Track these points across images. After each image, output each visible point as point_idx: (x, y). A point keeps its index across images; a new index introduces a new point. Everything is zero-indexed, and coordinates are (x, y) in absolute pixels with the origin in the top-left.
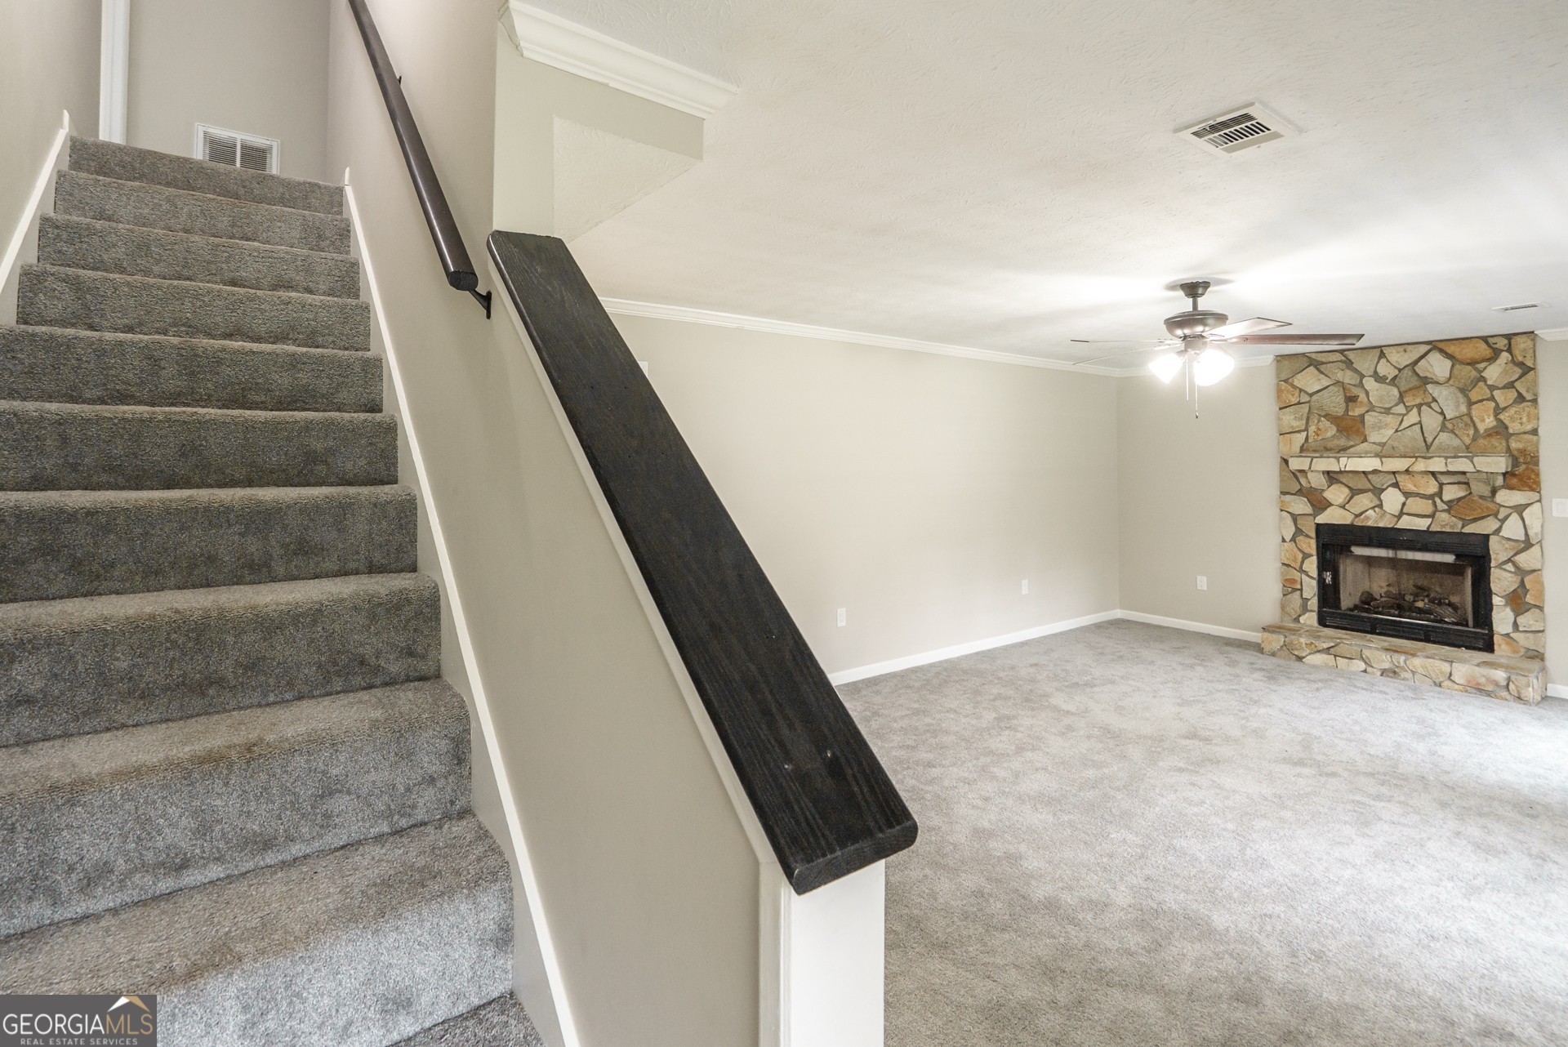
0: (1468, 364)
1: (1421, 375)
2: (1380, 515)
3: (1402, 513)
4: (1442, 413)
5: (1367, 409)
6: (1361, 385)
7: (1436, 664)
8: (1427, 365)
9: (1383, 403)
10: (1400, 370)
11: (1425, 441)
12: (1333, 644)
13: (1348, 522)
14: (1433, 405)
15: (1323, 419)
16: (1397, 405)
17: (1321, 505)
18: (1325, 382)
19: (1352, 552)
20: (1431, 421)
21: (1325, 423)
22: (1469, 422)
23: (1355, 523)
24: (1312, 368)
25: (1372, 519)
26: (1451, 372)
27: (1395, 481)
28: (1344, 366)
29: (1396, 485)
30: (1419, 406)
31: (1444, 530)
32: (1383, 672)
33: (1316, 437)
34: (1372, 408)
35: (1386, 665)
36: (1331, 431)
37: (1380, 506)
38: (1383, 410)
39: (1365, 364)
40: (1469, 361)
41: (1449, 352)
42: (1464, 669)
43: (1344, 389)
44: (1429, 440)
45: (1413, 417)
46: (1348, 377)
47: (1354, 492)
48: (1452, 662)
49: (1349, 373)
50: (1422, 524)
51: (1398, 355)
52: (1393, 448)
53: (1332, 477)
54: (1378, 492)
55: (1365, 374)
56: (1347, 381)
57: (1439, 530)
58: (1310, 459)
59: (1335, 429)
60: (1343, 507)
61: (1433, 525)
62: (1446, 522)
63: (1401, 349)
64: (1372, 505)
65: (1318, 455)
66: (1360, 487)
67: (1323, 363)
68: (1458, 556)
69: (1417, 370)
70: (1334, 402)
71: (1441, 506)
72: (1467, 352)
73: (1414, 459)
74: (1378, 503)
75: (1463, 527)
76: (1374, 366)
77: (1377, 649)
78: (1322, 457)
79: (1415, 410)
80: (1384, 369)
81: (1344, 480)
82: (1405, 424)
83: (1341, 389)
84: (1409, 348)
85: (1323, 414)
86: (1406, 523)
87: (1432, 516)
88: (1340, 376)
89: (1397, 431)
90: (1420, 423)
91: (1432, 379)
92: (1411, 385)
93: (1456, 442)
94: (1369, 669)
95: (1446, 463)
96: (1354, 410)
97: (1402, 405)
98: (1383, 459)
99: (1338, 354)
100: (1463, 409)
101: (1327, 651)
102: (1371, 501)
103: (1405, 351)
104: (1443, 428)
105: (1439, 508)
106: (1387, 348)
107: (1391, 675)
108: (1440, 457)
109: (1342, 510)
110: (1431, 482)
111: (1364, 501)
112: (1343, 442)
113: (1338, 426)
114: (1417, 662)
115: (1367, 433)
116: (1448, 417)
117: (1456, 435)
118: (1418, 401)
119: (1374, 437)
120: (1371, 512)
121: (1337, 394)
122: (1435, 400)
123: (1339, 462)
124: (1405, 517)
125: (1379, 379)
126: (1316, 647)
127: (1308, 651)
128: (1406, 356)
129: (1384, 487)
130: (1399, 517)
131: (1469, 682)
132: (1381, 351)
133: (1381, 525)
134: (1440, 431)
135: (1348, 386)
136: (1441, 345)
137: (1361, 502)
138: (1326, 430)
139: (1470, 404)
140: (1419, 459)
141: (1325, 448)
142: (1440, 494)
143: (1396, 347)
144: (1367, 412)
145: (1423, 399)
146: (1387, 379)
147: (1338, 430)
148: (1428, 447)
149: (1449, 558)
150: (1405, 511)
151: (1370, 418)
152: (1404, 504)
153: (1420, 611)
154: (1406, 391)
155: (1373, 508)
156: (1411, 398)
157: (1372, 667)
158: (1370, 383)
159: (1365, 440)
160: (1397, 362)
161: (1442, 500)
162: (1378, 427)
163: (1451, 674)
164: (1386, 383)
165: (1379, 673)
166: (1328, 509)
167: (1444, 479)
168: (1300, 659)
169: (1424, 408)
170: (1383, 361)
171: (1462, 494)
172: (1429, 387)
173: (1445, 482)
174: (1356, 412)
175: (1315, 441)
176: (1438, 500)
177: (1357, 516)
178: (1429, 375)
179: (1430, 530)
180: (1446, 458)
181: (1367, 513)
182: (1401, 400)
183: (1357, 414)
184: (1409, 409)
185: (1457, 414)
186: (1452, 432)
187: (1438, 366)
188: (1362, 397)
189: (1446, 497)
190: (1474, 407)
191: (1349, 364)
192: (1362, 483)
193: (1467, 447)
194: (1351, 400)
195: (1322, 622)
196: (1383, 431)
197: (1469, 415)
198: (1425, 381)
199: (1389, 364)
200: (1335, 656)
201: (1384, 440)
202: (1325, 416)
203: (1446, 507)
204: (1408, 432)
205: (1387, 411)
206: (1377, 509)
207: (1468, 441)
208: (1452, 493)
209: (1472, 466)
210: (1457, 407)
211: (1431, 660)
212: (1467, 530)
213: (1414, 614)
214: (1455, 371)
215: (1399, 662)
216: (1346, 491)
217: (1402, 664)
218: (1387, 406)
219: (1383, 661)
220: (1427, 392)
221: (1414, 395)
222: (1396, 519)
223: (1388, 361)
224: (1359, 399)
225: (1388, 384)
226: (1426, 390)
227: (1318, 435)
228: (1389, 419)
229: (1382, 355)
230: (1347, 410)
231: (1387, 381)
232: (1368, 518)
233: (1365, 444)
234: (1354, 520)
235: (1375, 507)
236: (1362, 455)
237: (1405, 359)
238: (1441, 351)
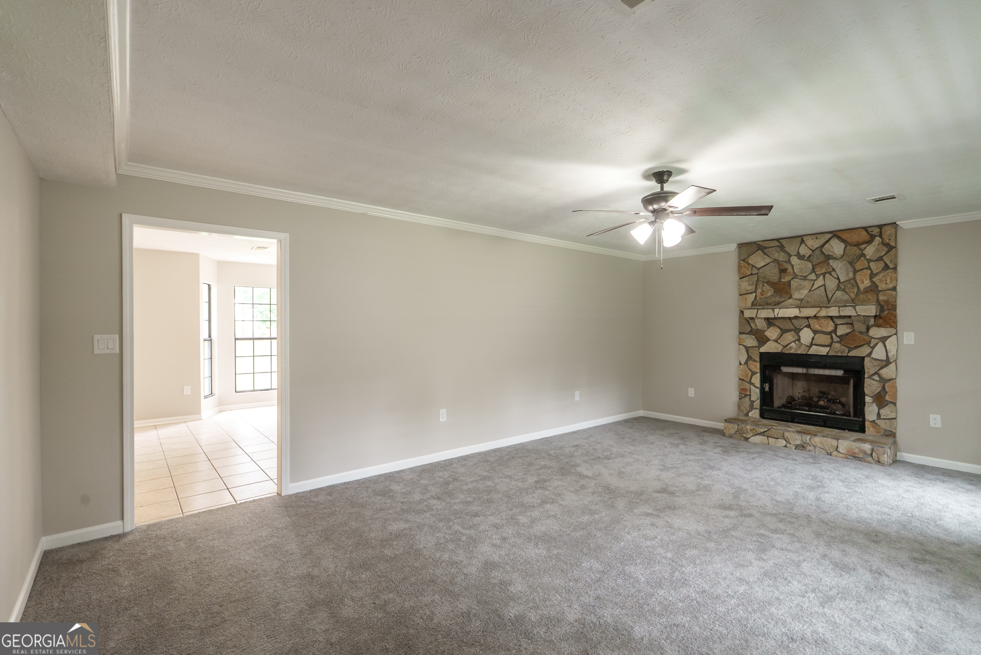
0: (855, 246)
1: (826, 253)
2: (798, 346)
3: (812, 344)
4: (838, 278)
5: (792, 277)
6: (789, 262)
7: (829, 441)
8: (830, 247)
9: (803, 273)
10: (813, 251)
11: (827, 297)
12: (766, 429)
13: (779, 351)
14: (832, 273)
15: (765, 284)
16: (811, 274)
17: (763, 340)
18: (768, 260)
19: (781, 370)
20: (831, 283)
21: (767, 287)
22: (854, 283)
23: (783, 352)
24: (760, 251)
25: (794, 349)
26: (844, 251)
27: (808, 324)
28: (779, 249)
29: (809, 326)
30: (824, 274)
31: (837, 354)
32: (797, 447)
33: (761, 296)
34: (795, 276)
35: (798, 442)
36: (770, 292)
37: (799, 340)
38: (802, 278)
39: (791, 248)
40: (855, 244)
41: (843, 238)
42: (846, 444)
43: (779, 264)
44: (830, 296)
45: (820, 282)
46: (782, 257)
47: (784, 331)
48: (838, 439)
49: (782, 254)
50: (824, 351)
51: (812, 241)
52: (808, 302)
53: (770, 322)
54: (797, 331)
55: (792, 254)
56: (781, 259)
57: (834, 354)
58: (757, 310)
59: (773, 290)
60: (776, 341)
61: (830, 351)
62: (838, 349)
63: (814, 237)
64: (794, 340)
65: (761, 307)
66: (787, 328)
67: (767, 248)
68: (845, 371)
69: (824, 251)
70: (772, 273)
71: (836, 339)
72: (854, 238)
73: (819, 309)
74: (797, 338)
75: (848, 352)
76: (797, 249)
77: (793, 432)
78: (763, 309)
79: (822, 277)
80: (804, 251)
81: (777, 324)
82: (815, 286)
83: (777, 265)
84: (819, 236)
85: (766, 281)
86: (814, 350)
87: (830, 346)
88: (776, 256)
89: (810, 291)
90: (824, 285)
91: (833, 256)
92: (820, 261)
93: (846, 297)
94: (788, 445)
95: (839, 311)
96: (784, 278)
97: (813, 274)
98: (801, 309)
99: (776, 242)
100: (851, 275)
101: (762, 434)
102: (794, 337)
103: (817, 238)
104: (838, 288)
105: (835, 340)
106: (806, 237)
107: (801, 448)
108: (835, 306)
109: (775, 344)
110: (830, 323)
111: (789, 337)
112: (777, 299)
113: (774, 289)
114: (817, 440)
115: (792, 293)
116: (842, 281)
117: (846, 293)
118: (824, 271)
119: (797, 295)
120: (793, 344)
121: (775, 268)
122: (834, 270)
123: (774, 312)
124: (814, 347)
125: (800, 257)
126: (756, 431)
127: (752, 434)
128: (817, 241)
129: (802, 327)
130: (810, 347)
131: (848, 452)
132: (801, 239)
133: (799, 352)
134: (837, 290)
135: (781, 263)
136: (839, 234)
137: (787, 338)
138: (767, 292)
139: (855, 272)
140: (823, 308)
141: (766, 303)
142: (835, 331)
143: (811, 236)
144: (793, 279)
145: (826, 270)
146: (805, 257)
147: (774, 292)
148: (829, 301)
149: (840, 373)
150: (814, 343)
151: (795, 284)
152: (813, 338)
153: (822, 407)
154: (816, 265)
155: (794, 341)
156: (819, 269)
157: (790, 443)
158: (794, 260)
159: (791, 297)
160: (811, 246)
161: (836, 335)
162: (799, 289)
163: (837, 447)
164: (805, 260)
165: (794, 447)
166: (768, 343)
167: (838, 321)
168: (747, 439)
169: (827, 275)
170: (803, 245)
171: (849, 331)
172: (831, 261)
173: (838, 323)
174: (786, 279)
175: (761, 299)
176: (834, 335)
177: (785, 347)
178: (830, 253)
179: (829, 355)
180: (839, 307)
181: (791, 345)
182: (813, 271)
183: (786, 281)
184: (818, 276)
185: (847, 279)
186: (844, 290)
187: (837, 248)
188: (790, 269)
189: (839, 333)
190: (857, 273)
191: (782, 248)
192: (788, 326)
193: (853, 300)
194: (783, 271)
195: (762, 416)
196: (801, 291)
197: (854, 279)
198: (828, 257)
199: (806, 247)
200: (768, 437)
201: (802, 297)
202: (767, 283)
203: (838, 340)
204: (817, 292)
205: (805, 278)
206: (797, 342)
207: (853, 296)
208: (842, 330)
209: (855, 312)
210: (848, 274)
211: (826, 438)
212: (851, 354)
213: (818, 409)
214: (847, 251)
215: (806, 440)
216: (778, 331)
217: (808, 441)
218: (805, 275)
219: (797, 439)
220: (829, 265)
221: (821, 267)
222: (808, 348)
223: (806, 245)
224: (788, 271)
225: (806, 260)
226: (829, 264)
227: (762, 295)
228: (806, 283)
229: (803, 242)
230: (780, 278)
231: (805, 258)
232: (791, 348)
233: (790, 300)
234: (782, 350)
235: (795, 341)
236: (788, 307)
237: (814, 243)
238: (839, 238)
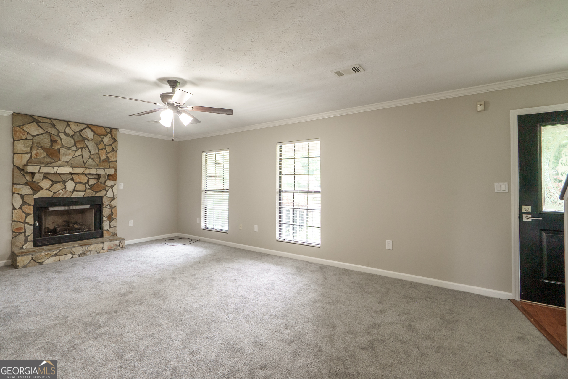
0: (99, 135)
1: (83, 136)
2: (65, 192)
3: (74, 190)
4: (90, 152)
5: (60, 146)
6: (58, 135)
7: (99, 245)
8: (85, 133)
9: (68, 145)
10: (75, 133)
11: (84, 162)
12: (58, 251)
13: (50, 196)
14: (86, 148)
15: (40, 148)
16: (73, 146)
17: (36, 188)
18: (41, 131)
19: (49, 210)
20: (86, 154)
21: (40, 151)
22: (98, 156)
23: (53, 197)
24: (35, 123)
25: (62, 194)
26: (93, 137)
27: (71, 177)
28: (51, 126)
29: (72, 179)
30: (82, 148)
31: (89, 196)
32: (79, 256)
33: (36, 157)
34: (63, 146)
35: (81, 252)
36: (44, 155)
37: (65, 188)
38: (67, 148)
39: (61, 127)
40: (99, 134)
41: (93, 129)
42: (107, 244)
43: (50, 136)
45: (79, 152)
46: (53, 131)
47: (54, 183)
48: (103, 243)
49: (54, 130)
50: (81, 194)
51: (75, 126)
52: (71, 164)
53: (46, 176)
54: (64, 182)
55: (61, 131)
56: (53, 133)
57: (87, 196)
58: (39, 167)
59: (45, 154)
60: (48, 189)
61: (85, 194)
62: (90, 193)
63: (76, 124)
64: (62, 188)
65: (44, 165)
66: (57, 180)
67: (40, 122)
68: (91, 205)
69: (81, 134)
70: (45, 141)
71: (88, 187)
72: (99, 131)
73: (85, 169)
74: (65, 187)
75: (95, 195)
76: (64, 129)
77: (77, 246)
79: (80, 150)
80: (68, 131)
81: (50, 178)
82: (76, 155)
83: (49, 136)
84: (79, 124)
85: (40, 146)
86: (76, 194)
87: (85, 191)
88: (49, 130)
89: (73, 157)
90: (82, 155)
91: (86, 138)
92: (79, 140)
93: (94, 163)
94: (74, 256)
95: (96, 171)
96: (55, 146)
97: (75, 147)
98: (74, 168)
99: (49, 120)
100: (97, 151)
101: (55, 255)
102: (62, 186)
103: (77, 125)
104: (90, 158)
105: (87, 188)
106: (70, 123)
107: (83, 255)
108: (94, 168)
109: (47, 191)
110: (85, 178)
111: (58, 187)
112: (49, 160)
113: (47, 152)
114: (92, 247)
115: (60, 157)
116: (92, 154)
117: (94, 161)
118: (82, 146)
119: (64, 159)
120: (61, 191)
121: (47, 138)
122: (87, 146)
123: (54, 169)
124: (75, 192)
125: (67, 135)
126: (50, 254)
127: (46, 258)
128: (78, 127)
129: (67, 180)
130: (73, 192)
131: (108, 248)
132: (68, 123)
133: (65, 196)
134: (89, 159)
135: (53, 135)
136: (90, 126)
137: (57, 187)
138: (41, 154)
139: (99, 150)
140: (87, 169)
141: (40, 162)
142: (88, 182)
143: (74, 123)
144: (61, 148)
145: (83, 146)
146: (70, 135)
147: (47, 155)
148: (85, 164)
149: (88, 207)
150: (75, 190)
151: (63, 151)
152: (75, 187)
154: (77, 142)
155: (62, 189)
156: (79, 145)
157: (75, 255)
158: (62, 136)
159: (60, 160)
160: (74, 129)
161: (88, 185)
162: (65, 155)
163: (103, 247)
164: (69, 137)
165: (78, 256)
166: (40, 191)
167: (90, 177)
168: (41, 263)
169: (83, 149)
170: (68, 127)
171: (95, 182)
172: (86, 141)
173: (90, 178)
174: (56, 147)
175: (35, 158)
176: (87, 185)
177: (54, 193)
178: (85, 136)
179: (84, 196)
180: (96, 169)
181: (59, 192)
182: (75, 145)
183: (56, 148)
184: (78, 149)
185: (95, 153)
186: (93, 159)
187: (89, 134)
188: (59, 141)
189: (90, 184)
190: (100, 151)
191: (53, 126)
192: (58, 179)
193: (98, 165)
194: (53, 141)
195: (35, 245)
196: (67, 157)
197: (98, 154)
198: (84, 139)
199: (70, 129)
200: (59, 256)
201: (68, 161)
202: (41, 147)
203: (89, 187)
204: (78, 158)
205: (69, 148)
206: (64, 190)
207: (98, 163)
208: (92, 182)
209: (104, 172)
210: (95, 150)
211: (97, 244)
212: (96, 195)
214: (94, 137)
215: (86, 249)
216: (50, 182)
217: (87, 249)
218: (69, 146)
219: (80, 251)
220: (85, 143)
221: (80, 144)
222: (71, 193)
223: (70, 128)
224: (58, 142)
225: (70, 137)
226: (84, 142)
227: (37, 156)
228: (70, 152)
229: (68, 125)
230: (52, 146)
231: (70, 136)
232: (59, 194)
233: (60, 162)
234: (53, 195)
235: (63, 189)
236: (65, 166)
237: (77, 129)
238: (90, 129)
